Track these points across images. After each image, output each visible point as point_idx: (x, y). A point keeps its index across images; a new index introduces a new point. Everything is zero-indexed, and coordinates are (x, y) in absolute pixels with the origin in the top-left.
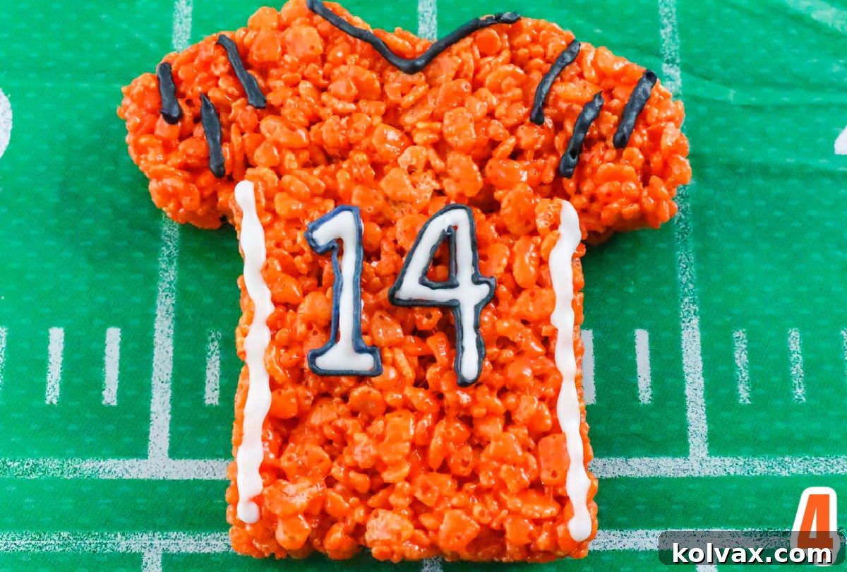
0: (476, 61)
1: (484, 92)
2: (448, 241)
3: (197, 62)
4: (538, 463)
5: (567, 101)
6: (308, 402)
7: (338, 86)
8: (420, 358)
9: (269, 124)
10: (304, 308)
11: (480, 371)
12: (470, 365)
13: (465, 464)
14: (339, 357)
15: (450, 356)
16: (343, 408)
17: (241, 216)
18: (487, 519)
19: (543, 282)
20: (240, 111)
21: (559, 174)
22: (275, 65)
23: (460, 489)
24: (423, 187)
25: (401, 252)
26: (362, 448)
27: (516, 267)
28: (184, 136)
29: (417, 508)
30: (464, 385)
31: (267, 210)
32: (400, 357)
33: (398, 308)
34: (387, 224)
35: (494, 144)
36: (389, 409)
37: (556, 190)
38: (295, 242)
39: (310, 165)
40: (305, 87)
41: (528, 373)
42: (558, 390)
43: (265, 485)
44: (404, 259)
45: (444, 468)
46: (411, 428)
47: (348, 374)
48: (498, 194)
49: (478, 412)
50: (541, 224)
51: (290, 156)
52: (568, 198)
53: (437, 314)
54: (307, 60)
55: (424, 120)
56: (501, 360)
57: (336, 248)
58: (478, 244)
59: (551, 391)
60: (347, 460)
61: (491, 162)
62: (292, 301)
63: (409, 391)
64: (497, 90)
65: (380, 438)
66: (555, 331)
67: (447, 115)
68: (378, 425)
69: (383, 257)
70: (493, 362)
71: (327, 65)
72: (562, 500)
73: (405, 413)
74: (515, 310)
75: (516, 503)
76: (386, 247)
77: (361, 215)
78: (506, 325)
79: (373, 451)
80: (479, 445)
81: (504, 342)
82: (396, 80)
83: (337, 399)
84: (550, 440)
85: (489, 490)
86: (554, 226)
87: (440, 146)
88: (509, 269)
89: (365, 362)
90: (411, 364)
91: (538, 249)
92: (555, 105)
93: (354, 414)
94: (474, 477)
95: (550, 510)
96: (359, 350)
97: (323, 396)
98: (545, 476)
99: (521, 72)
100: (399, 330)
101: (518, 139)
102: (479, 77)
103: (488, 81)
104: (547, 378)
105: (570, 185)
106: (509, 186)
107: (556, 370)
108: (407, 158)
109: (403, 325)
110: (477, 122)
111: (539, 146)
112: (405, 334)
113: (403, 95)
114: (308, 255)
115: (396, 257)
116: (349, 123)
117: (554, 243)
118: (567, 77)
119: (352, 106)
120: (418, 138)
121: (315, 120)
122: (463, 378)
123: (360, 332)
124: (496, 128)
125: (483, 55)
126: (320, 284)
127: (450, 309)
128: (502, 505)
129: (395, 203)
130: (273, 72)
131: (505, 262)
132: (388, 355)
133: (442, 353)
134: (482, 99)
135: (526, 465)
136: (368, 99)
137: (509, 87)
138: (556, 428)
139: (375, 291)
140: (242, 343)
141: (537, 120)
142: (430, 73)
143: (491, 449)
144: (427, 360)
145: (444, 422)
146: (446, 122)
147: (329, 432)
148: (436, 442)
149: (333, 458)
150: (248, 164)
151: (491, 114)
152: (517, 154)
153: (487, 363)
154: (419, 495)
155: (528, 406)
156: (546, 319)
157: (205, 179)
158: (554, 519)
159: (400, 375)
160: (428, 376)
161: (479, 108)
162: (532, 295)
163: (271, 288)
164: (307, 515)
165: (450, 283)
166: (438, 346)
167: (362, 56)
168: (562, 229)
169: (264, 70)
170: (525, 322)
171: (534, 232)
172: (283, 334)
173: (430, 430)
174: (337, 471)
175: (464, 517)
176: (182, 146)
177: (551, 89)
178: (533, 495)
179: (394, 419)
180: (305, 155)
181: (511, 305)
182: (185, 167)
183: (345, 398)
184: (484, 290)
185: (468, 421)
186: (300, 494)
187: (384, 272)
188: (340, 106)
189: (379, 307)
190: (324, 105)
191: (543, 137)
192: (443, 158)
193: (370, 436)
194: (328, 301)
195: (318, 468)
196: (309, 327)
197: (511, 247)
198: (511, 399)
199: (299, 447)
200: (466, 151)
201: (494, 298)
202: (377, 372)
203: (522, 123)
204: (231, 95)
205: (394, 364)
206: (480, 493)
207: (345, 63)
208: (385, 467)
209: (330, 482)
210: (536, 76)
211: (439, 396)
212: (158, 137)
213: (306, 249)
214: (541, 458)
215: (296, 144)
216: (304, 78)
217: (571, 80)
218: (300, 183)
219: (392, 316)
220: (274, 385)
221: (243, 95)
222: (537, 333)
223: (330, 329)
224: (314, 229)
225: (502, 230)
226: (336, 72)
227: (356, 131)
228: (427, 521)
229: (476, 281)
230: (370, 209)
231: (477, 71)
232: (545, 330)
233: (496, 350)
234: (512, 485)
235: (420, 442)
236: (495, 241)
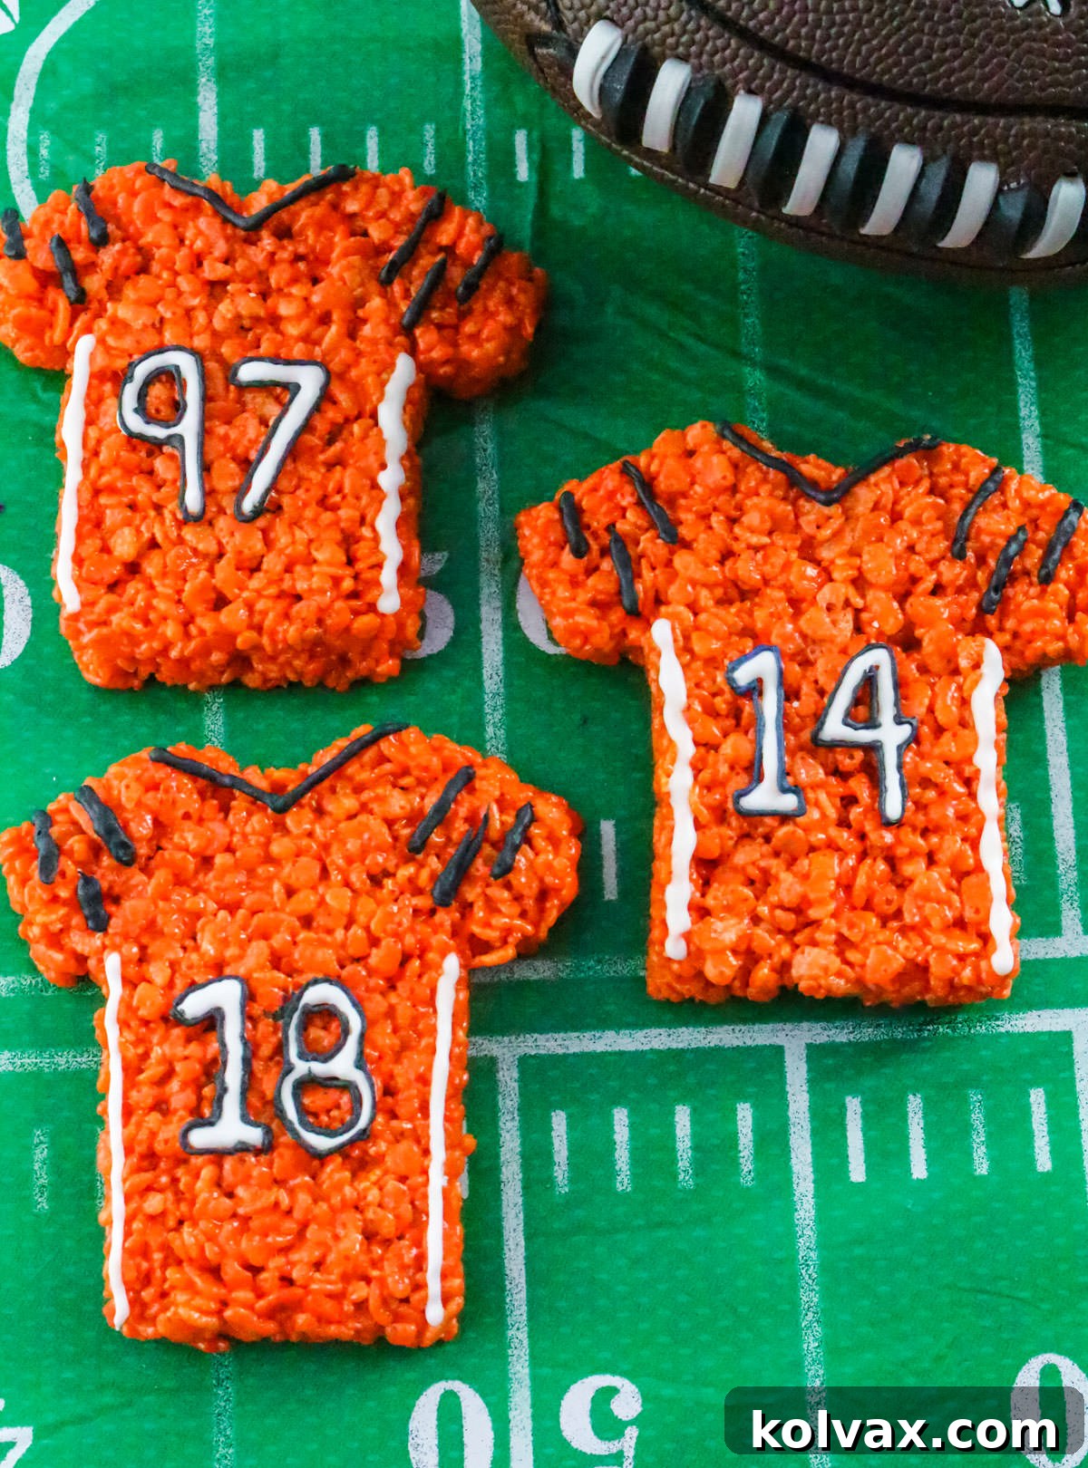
0: (896, 492)
1: (903, 525)
2: (869, 682)
3: (602, 492)
4: (962, 902)
5: (991, 534)
6: (731, 843)
7: (752, 518)
8: (842, 799)
9: (682, 560)
10: (727, 748)
11: (904, 809)
12: (893, 805)
13: (889, 902)
14: (764, 797)
15: (872, 797)
16: (766, 849)
17: (659, 655)
18: (912, 954)
19: (965, 723)
20: (649, 546)
21: (982, 610)
22: (684, 495)
23: (884, 925)
24: (842, 625)
25: (822, 693)
26: (788, 886)
27: (938, 706)
28: (592, 570)
29: (843, 943)
30: (888, 824)
31: (685, 649)
32: (823, 797)
33: (818, 747)
34: (806, 663)
35: (914, 580)
36: (813, 849)
37: (978, 628)
38: (714, 681)
39: (724, 602)
40: (717, 520)
41: (951, 812)
42: (980, 831)
43: (693, 923)
44: (826, 700)
45: (868, 906)
46: (834, 865)
47: (773, 814)
48: (919, 632)
49: (901, 851)
50: (964, 663)
51: (704, 593)
52: (990, 635)
53: (859, 755)
54: (718, 491)
55: (841, 555)
56: (924, 801)
57: (756, 689)
58: (900, 684)
59: (973, 831)
60: (774, 899)
61: (911, 600)
62: (712, 741)
63: (833, 831)
64: (917, 522)
65: (805, 877)
66: (978, 772)
67: (866, 549)
68: (804, 864)
69: (803, 698)
70: (916, 803)
71: (739, 496)
72: (986, 938)
73: (828, 852)
74: (937, 751)
75: (941, 939)
76: (806, 689)
77: (781, 655)
78: (929, 765)
79: (799, 889)
80: (903, 884)
81: (926, 782)
82: (812, 512)
83: (760, 840)
84: (972, 879)
85: (913, 928)
86: (977, 666)
87: (859, 582)
88: (931, 710)
89: (789, 802)
90: (834, 805)
91: (960, 688)
92: (977, 538)
93: (777, 854)
94: (898, 914)
95: (975, 946)
96: (784, 790)
97: (745, 836)
98: (969, 914)
99: (941, 501)
100: (821, 771)
101: (940, 574)
102: (898, 508)
103: (907, 513)
104: (969, 817)
105: (992, 621)
106: (930, 624)
107: (978, 810)
108: (825, 595)
109: (823, 765)
110: (897, 557)
111: (960, 582)
112: (827, 774)
113: (818, 527)
114: (728, 696)
115: (817, 697)
116: (766, 558)
117: (976, 683)
118: (989, 508)
119: (766, 540)
120: (836, 575)
121: (727, 555)
122: (887, 819)
123: (785, 772)
124: (917, 564)
125: (902, 484)
126: (738, 725)
127: (872, 749)
128: (926, 942)
129: (814, 642)
130: (682, 502)
131: (926, 701)
132: (811, 795)
133: (864, 794)
134: (902, 534)
135: (950, 905)
136: (783, 532)
137: (929, 521)
138: (979, 868)
139: (796, 733)
140: (667, 783)
141: (961, 556)
142: (848, 504)
143: (916, 887)
144: (849, 801)
145: (869, 861)
146: (865, 557)
147: (754, 872)
148: (861, 880)
149: (757, 898)
150: (659, 600)
151: (911, 549)
152: (938, 590)
153: (910, 804)
154: (845, 931)
155: (953, 845)
156: (969, 760)
157: (616, 616)
158: (977, 954)
159: (824, 815)
160: (852, 817)
161: (899, 543)
162: (955, 735)
163: (692, 729)
164: (735, 952)
165: (872, 723)
166: (860, 787)
167: (775, 487)
168: (985, 669)
169: (672, 500)
170: (947, 763)
171: (956, 671)
172: (706, 775)
173: (855, 870)
174: (764, 910)
175: (890, 952)
176: (591, 581)
177: (972, 522)
178: (957, 932)
179: (818, 858)
180: (719, 592)
181: (933, 746)
182: (593, 603)
183: (767, 839)
184: (905, 731)
185: (892, 861)
186: (728, 931)
187: (803, 713)
188: (754, 540)
189: (801, 748)
190: (736, 539)
191: (965, 573)
192: (863, 596)
193: (795, 875)
194: (751, 742)
195: (744, 908)
196: (732, 768)
197: (932, 686)
198: (934, 839)
199: (722, 889)
200: (886, 589)
201: (916, 738)
202: (801, 812)
203: (943, 558)
204: (639, 527)
205: (817, 804)
206: (904, 930)
207: (757, 494)
208: (810, 904)
209: (756, 920)
210: (957, 507)
211: (862, 836)
212: (563, 571)
213: (726, 688)
214: (964, 897)
215: (712, 579)
216: (715, 509)
217: (994, 510)
218: (718, 622)
219: (814, 757)
220: (698, 826)
221: (652, 526)
222: (959, 774)
223: (753, 771)
224: (734, 669)
225: (923, 669)
226: (749, 503)
227: (773, 566)
228: (853, 956)
229: (899, 721)
230: (791, 647)
231: (895, 502)
232: (968, 771)
233: (918, 790)
234: (935, 922)
235: (844, 881)
236: (916, 681)
